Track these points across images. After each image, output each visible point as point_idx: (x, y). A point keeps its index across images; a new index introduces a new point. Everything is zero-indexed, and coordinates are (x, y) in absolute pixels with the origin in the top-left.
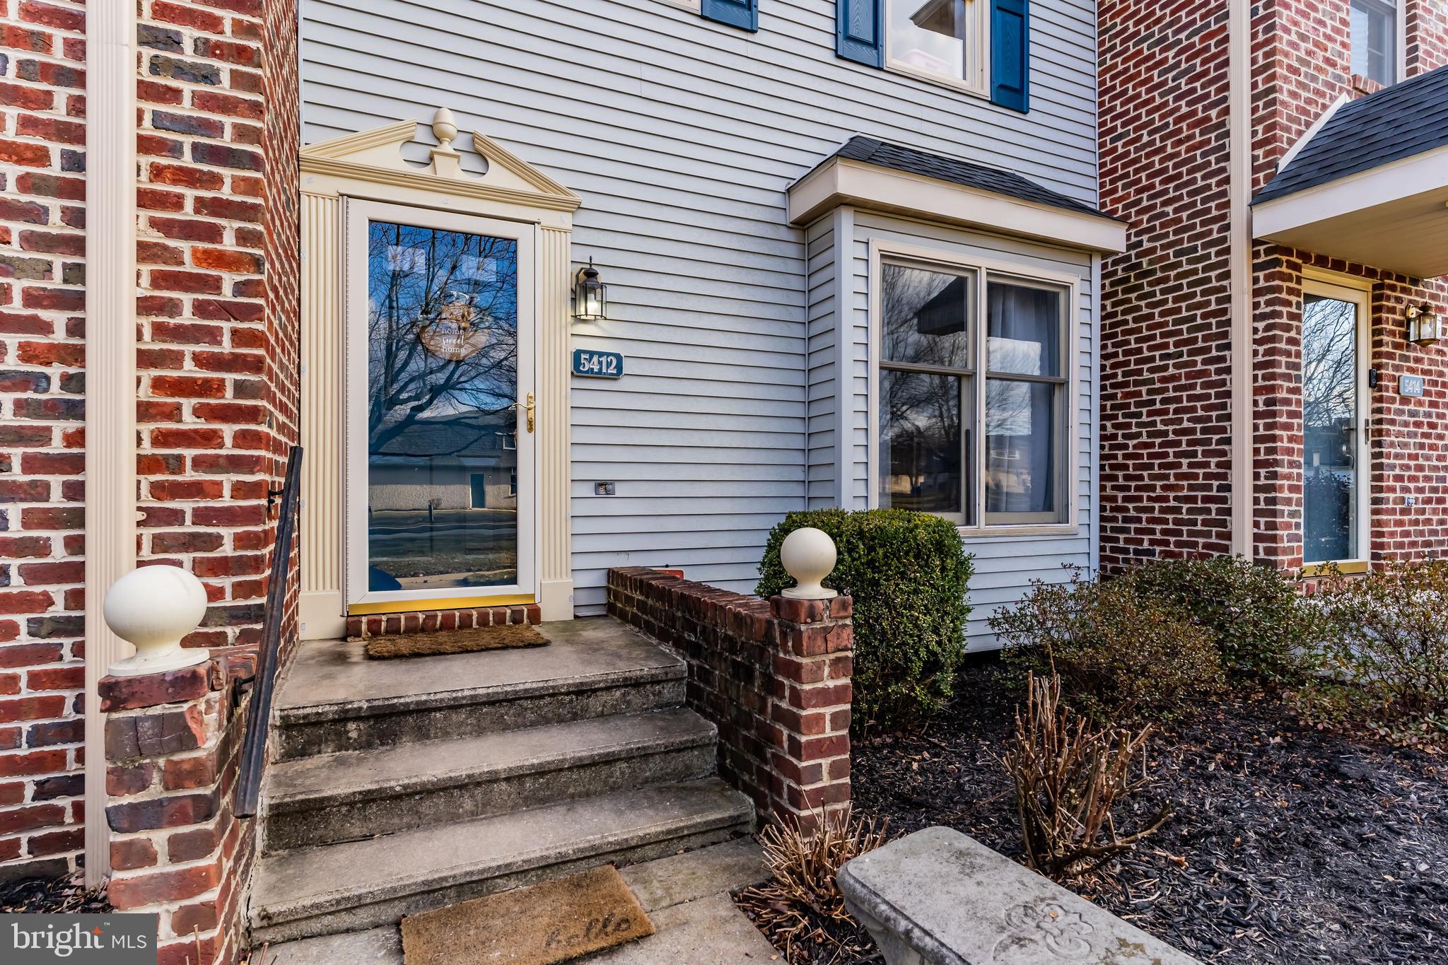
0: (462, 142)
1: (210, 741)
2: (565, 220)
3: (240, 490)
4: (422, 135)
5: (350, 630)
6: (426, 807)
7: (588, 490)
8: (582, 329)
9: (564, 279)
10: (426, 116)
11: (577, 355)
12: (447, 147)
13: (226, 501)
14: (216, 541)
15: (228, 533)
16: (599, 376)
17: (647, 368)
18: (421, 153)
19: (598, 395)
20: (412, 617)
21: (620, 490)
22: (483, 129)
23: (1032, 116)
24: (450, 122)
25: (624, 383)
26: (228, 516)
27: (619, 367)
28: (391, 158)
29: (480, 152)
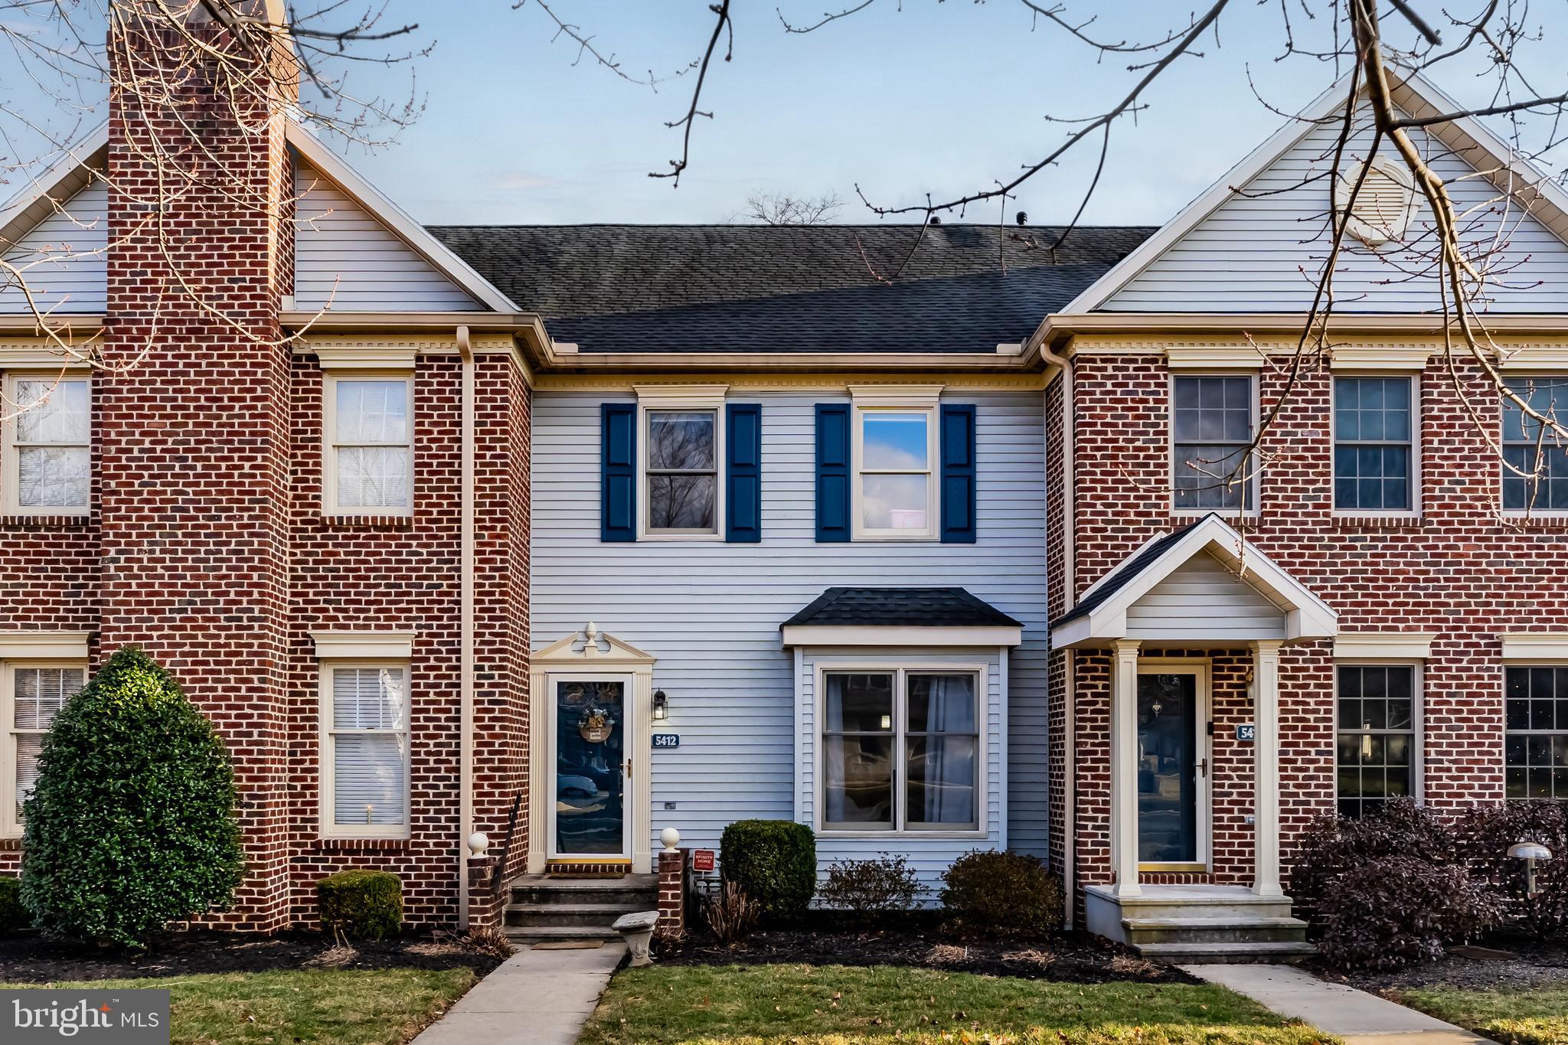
0: (599, 637)
1: (489, 877)
2: (648, 668)
3: (501, 811)
4: (581, 637)
5: (548, 869)
6: (552, 920)
7: (662, 807)
8: (657, 723)
9: (648, 697)
10: (582, 628)
11: (654, 737)
12: (592, 642)
13: (496, 815)
14: (493, 828)
15: (496, 825)
16: (667, 747)
17: (695, 741)
18: (579, 646)
19: (664, 757)
20: (572, 866)
21: (678, 807)
22: (605, 628)
23: (979, 543)
24: (593, 629)
25: (679, 750)
26: (496, 820)
27: (677, 742)
28: (567, 652)
29: (607, 641)
